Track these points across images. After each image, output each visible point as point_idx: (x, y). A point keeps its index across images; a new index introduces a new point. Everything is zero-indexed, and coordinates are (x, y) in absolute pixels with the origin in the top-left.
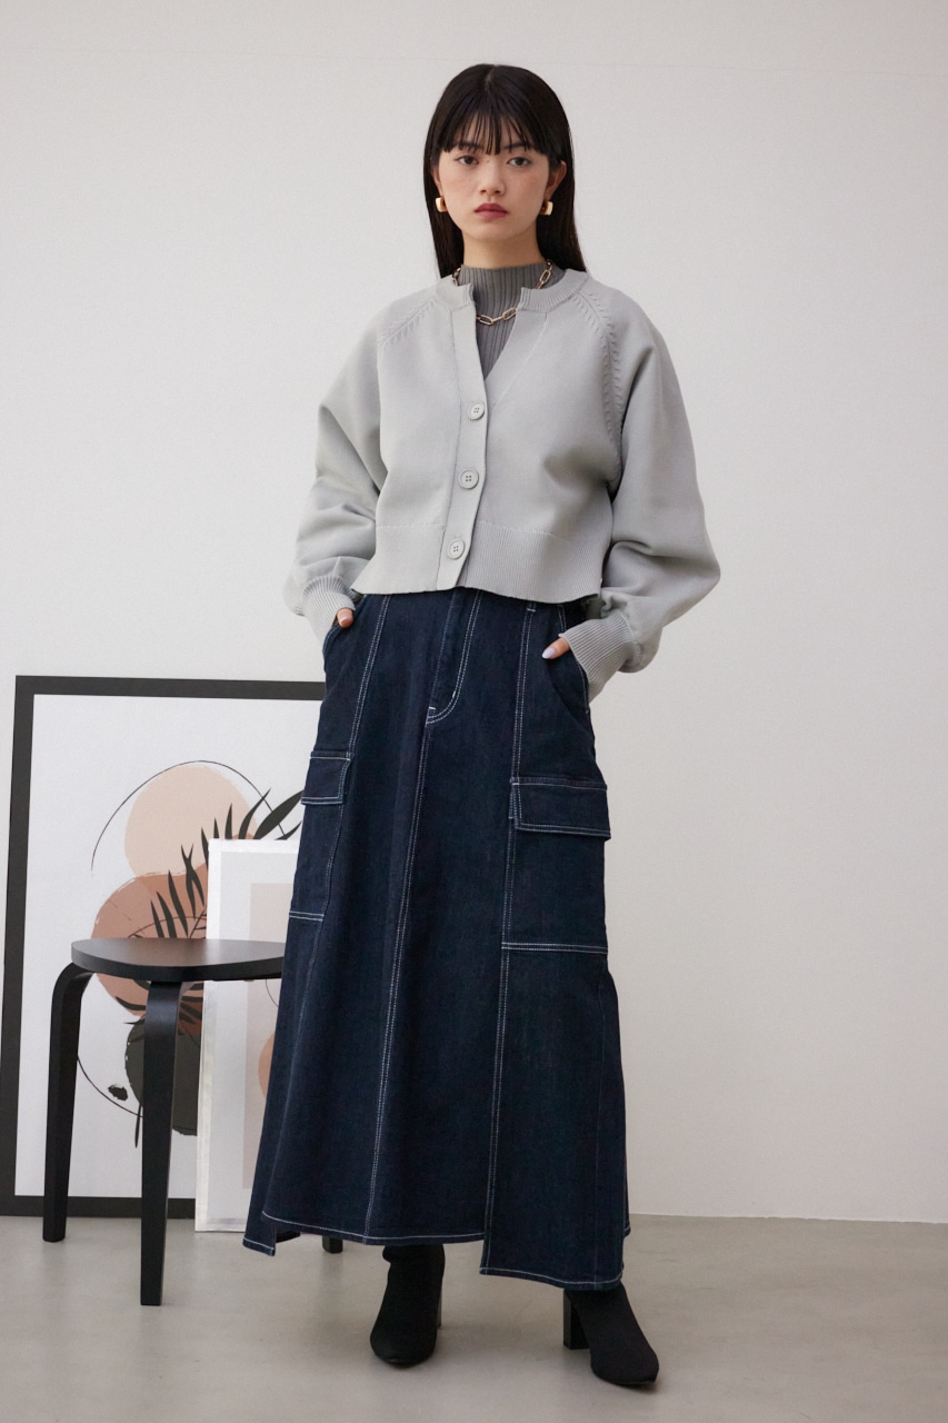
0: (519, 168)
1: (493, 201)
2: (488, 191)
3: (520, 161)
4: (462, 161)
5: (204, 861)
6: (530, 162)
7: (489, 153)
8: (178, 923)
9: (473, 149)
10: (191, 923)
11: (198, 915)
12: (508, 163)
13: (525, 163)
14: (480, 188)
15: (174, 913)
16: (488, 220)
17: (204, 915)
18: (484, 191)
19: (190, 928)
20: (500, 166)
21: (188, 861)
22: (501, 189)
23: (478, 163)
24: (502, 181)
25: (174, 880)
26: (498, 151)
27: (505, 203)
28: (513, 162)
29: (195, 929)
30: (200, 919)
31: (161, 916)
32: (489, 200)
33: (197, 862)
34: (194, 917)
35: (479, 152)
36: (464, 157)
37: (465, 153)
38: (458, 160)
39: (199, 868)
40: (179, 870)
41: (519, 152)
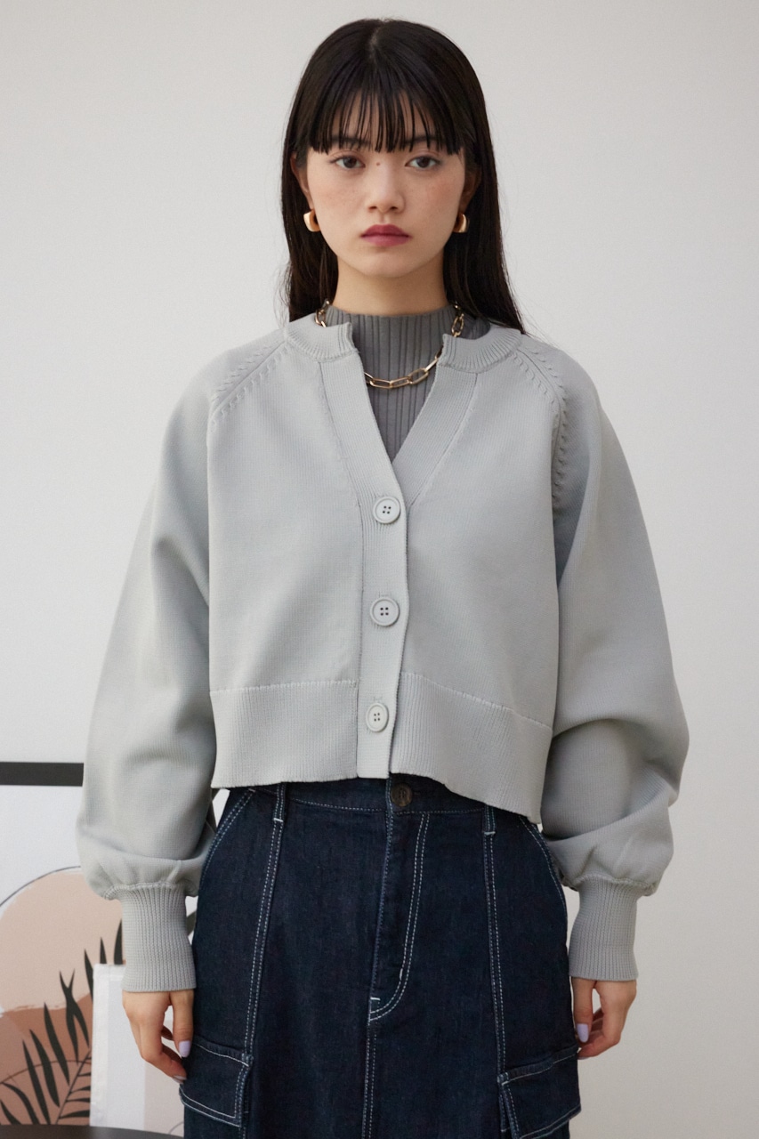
0: (423, 171)
1: (388, 221)
2: (380, 208)
3: (424, 162)
4: (341, 163)
5: (88, 991)
6: (438, 163)
7: (378, 149)
8: (56, 1069)
9: (356, 146)
10: (73, 1068)
11: (81, 1058)
12: (407, 165)
13: (432, 163)
14: (368, 203)
15: (52, 1056)
16: (382, 249)
17: (88, 1058)
18: (373, 208)
19: (72, 1074)
20: (395, 170)
21: (68, 991)
22: (399, 204)
23: (363, 166)
24: (401, 193)
25: (51, 1015)
26: (390, 148)
27: (404, 224)
28: (414, 163)
29: (78, 1075)
30: (84, 1063)
31: (36, 1059)
32: (382, 220)
33: (79, 993)
34: (77, 1061)
35: (365, 151)
36: (344, 158)
37: (347, 152)
38: (334, 162)
39: (83, 1000)
40: (57, 1002)
41: (422, 150)
